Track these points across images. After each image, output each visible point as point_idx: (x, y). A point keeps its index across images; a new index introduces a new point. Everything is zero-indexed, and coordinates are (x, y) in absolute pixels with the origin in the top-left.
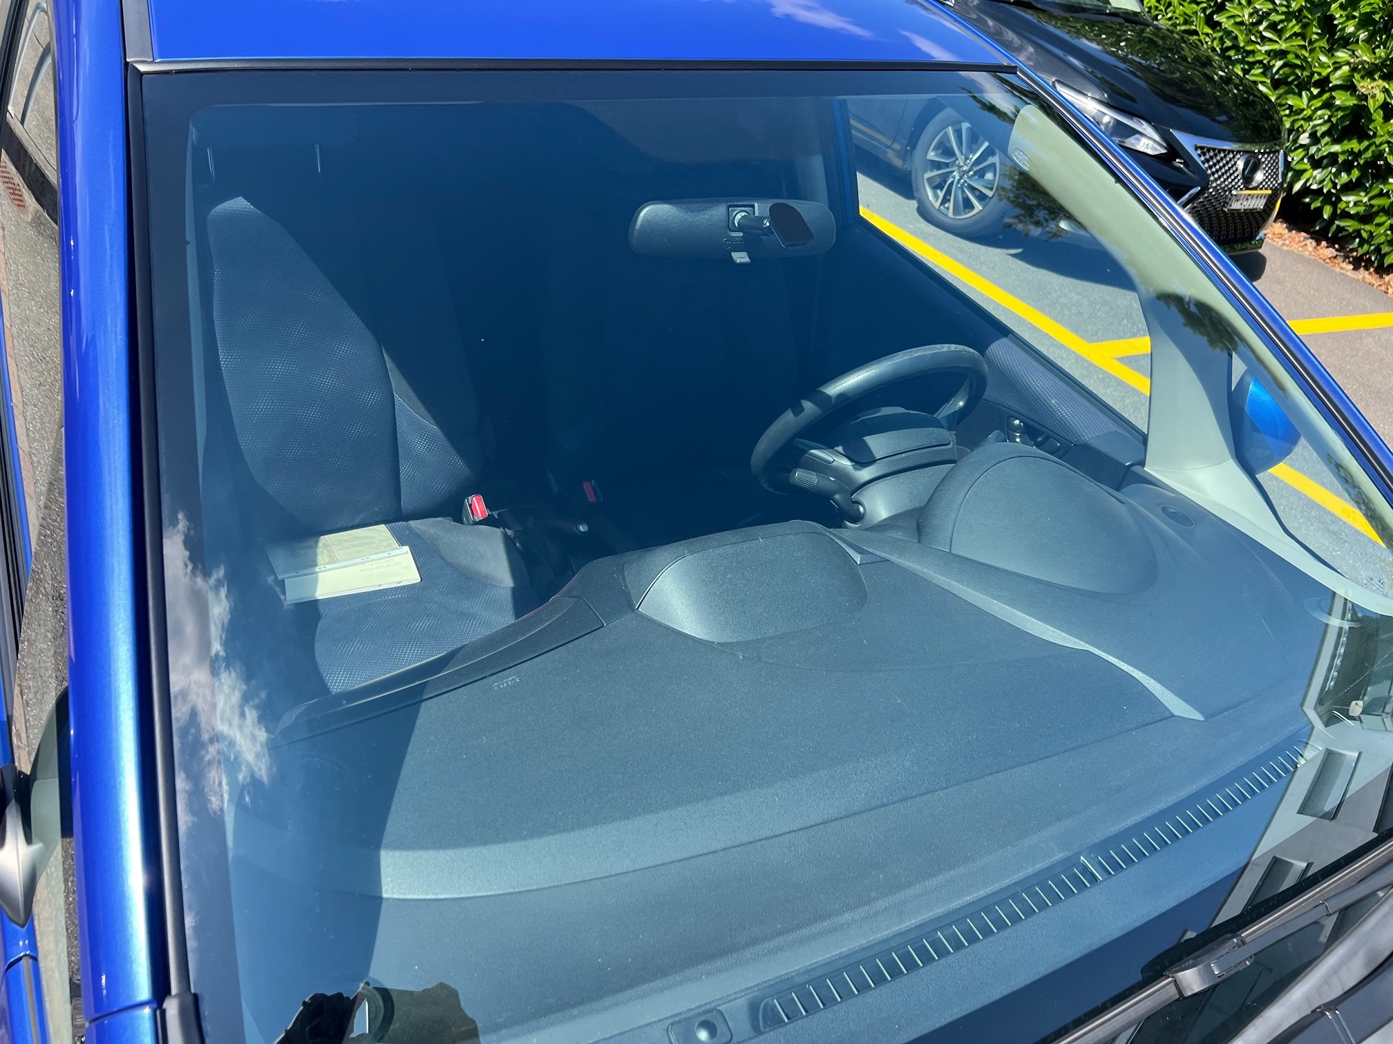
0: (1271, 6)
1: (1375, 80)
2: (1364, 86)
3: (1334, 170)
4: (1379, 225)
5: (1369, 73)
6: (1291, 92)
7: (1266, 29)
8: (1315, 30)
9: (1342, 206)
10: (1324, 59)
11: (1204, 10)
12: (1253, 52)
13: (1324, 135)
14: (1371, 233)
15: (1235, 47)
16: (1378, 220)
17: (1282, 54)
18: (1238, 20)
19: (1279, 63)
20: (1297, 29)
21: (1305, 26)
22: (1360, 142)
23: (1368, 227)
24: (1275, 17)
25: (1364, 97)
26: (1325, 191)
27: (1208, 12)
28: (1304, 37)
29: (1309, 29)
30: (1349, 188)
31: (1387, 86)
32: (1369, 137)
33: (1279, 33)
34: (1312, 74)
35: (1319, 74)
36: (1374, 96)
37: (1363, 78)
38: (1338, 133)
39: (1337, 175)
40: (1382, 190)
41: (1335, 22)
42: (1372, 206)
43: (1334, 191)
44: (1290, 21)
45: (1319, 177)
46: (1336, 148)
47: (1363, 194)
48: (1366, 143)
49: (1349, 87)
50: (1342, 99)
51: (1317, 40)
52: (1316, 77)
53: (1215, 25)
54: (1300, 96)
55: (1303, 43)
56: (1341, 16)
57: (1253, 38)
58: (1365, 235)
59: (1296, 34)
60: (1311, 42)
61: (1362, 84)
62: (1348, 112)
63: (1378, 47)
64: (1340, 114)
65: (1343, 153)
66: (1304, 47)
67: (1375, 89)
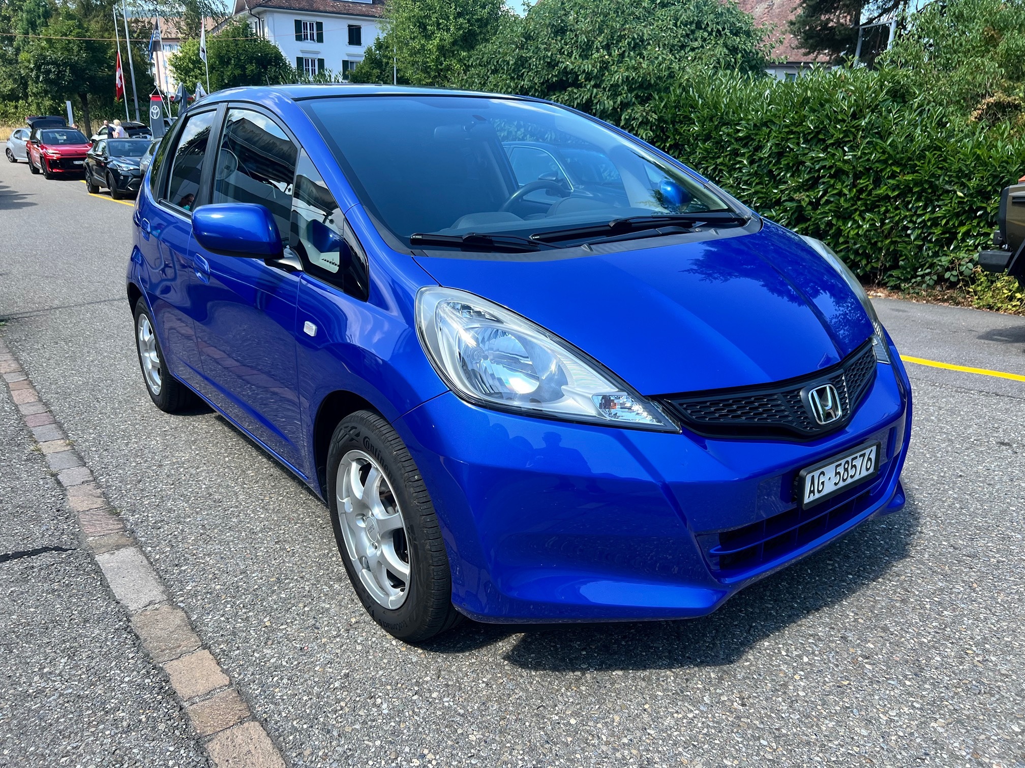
0: (741, 174)
1: (801, 192)
2: (798, 197)
5: (798, 191)
10: (775, 191)
22: (806, 223)
25: (799, 202)
28: (762, 183)
31: (808, 194)
32: (809, 220)
33: (750, 185)
34: (772, 199)
35: (775, 198)
36: (803, 200)
37: (796, 193)
44: (752, 178)
49: (791, 199)
50: (789, 206)
51: (768, 183)
52: (774, 200)
55: (762, 186)
59: (757, 183)
60: (766, 185)
61: (796, 196)
62: (794, 210)
64: (791, 212)
66: (764, 188)
67: (803, 197)
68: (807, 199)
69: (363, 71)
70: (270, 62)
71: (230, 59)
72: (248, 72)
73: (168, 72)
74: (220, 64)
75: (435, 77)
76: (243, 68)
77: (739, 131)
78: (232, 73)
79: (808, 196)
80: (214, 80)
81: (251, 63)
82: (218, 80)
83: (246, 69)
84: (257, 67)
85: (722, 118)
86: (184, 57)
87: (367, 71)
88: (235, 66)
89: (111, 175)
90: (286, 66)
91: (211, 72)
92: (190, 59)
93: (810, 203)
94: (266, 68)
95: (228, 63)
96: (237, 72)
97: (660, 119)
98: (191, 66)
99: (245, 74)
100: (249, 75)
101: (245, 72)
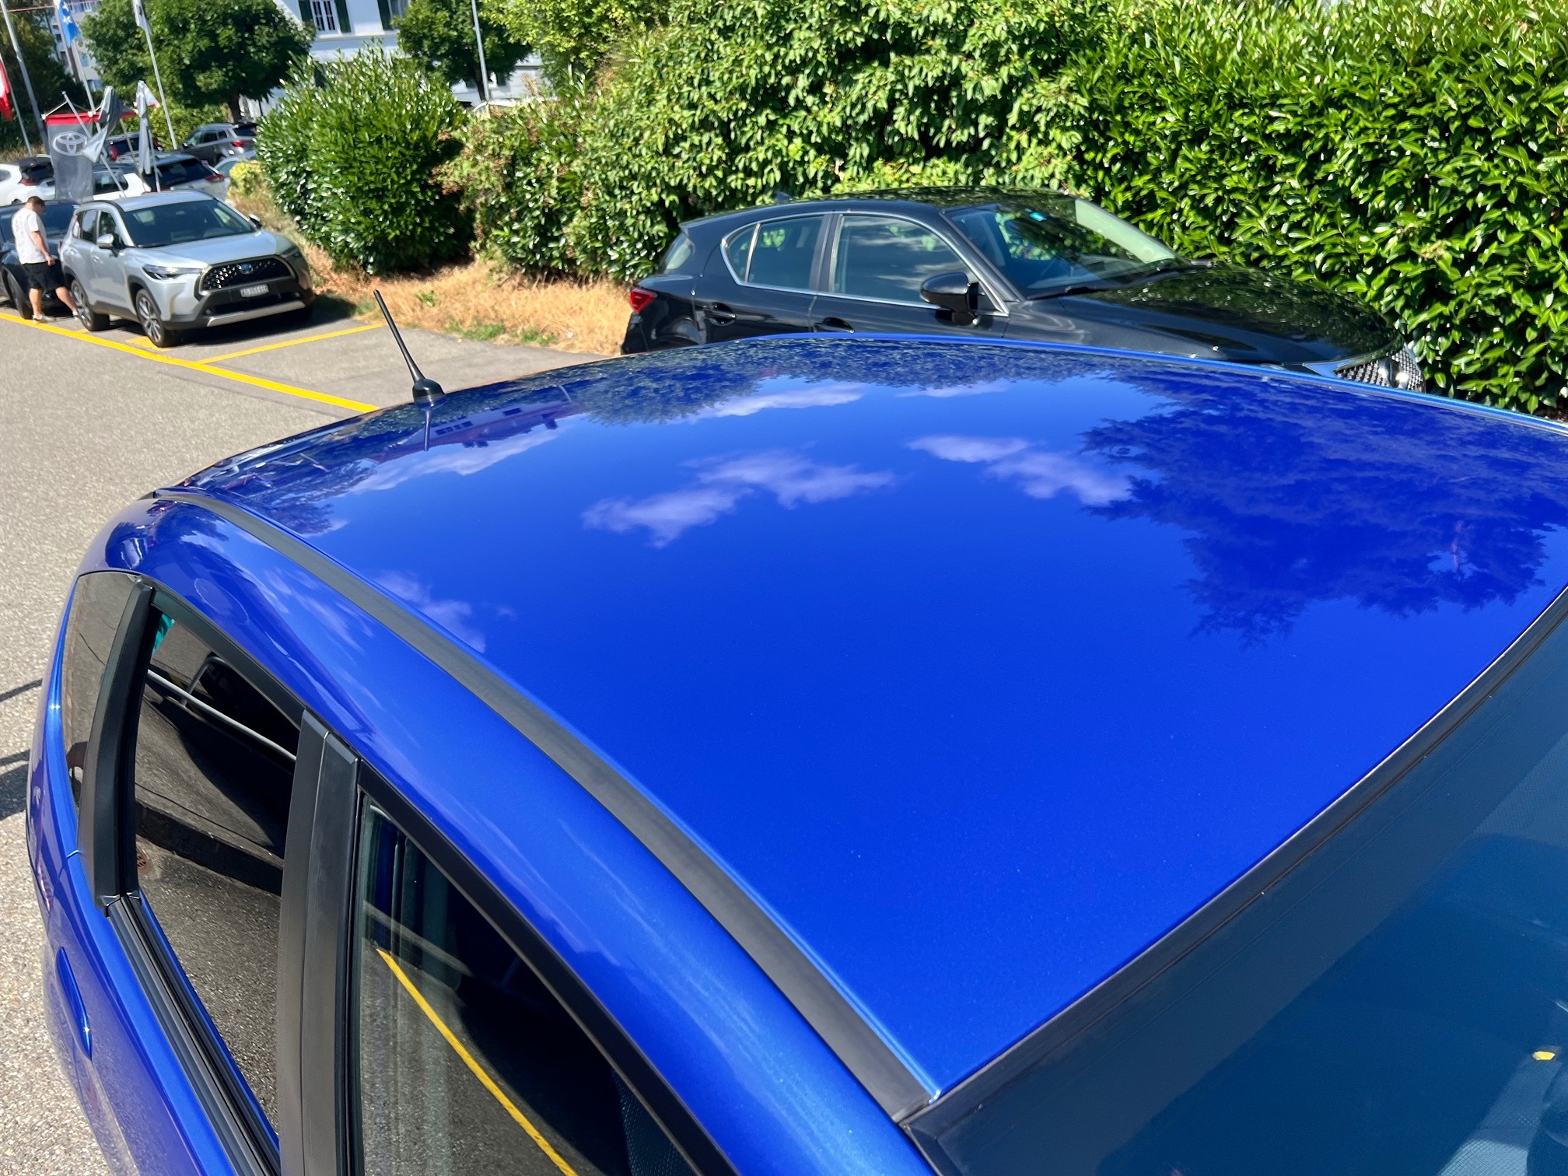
0: (1285, 209)
1: (1433, 242)
2: (1427, 251)
3: (1428, 338)
4: (1504, 376)
5: (1425, 238)
6: (1345, 280)
7: (1290, 230)
8: (1342, 216)
9: (1454, 370)
10: (1364, 239)
11: (1212, 232)
12: (1286, 256)
13: (1403, 309)
14: (1501, 386)
15: (1265, 256)
16: (1502, 371)
17: (1318, 248)
18: (1254, 231)
19: (1319, 258)
20: (1324, 220)
21: (1331, 216)
22: (1446, 304)
23: (1494, 382)
24: (1295, 218)
25: (1432, 261)
26: (1430, 361)
27: (1217, 232)
28: (1334, 226)
29: (1337, 218)
30: (1455, 350)
31: (1449, 244)
32: (1453, 297)
33: (1307, 230)
34: (1361, 256)
35: (1368, 254)
36: (1440, 258)
37: (1420, 244)
38: (1417, 304)
39: (1434, 341)
40: (1492, 342)
41: (1361, 202)
42: (1487, 360)
43: (1438, 358)
44: (1312, 216)
45: (1416, 350)
46: (1424, 317)
47: (1470, 351)
48: (1453, 304)
49: (1408, 255)
50: (1407, 269)
51: (1349, 225)
52: (1366, 259)
53: (1228, 242)
54: (1355, 280)
55: (1335, 232)
56: (1365, 195)
57: (1278, 243)
58: (1495, 390)
59: (1325, 226)
60: (1344, 228)
61: (1423, 251)
62: (1420, 281)
63: (1418, 211)
64: (1414, 285)
65: (1433, 319)
66: (1339, 235)
67: (1438, 251)
68: (1447, 256)
69: (420, 17)
70: (256, 19)
71: (186, 22)
72: (222, 41)
73: (85, 50)
74: (171, 33)
75: (580, 36)
76: (213, 36)
77: (1272, 120)
78: (195, 46)
79: (1449, 249)
80: (166, 62)
81: (225, 24)
82: (172, 61)
83: (218, 35)
84: (237, 32)
85: (1229, 95)
86: (108, 20)
87: (428, 17)
88: (198, 33)
89: (11, 277)
90: (286, 24)
91: (158, 49)
92: (117, 21)
93: (1455, 263)
94: (251, 31)
95: (185, 29)
96: (204, 43)
97: (1093, 106)
98: (121, 33)
99: (217, 45)
100: (225, 47)
101: (216, 42)
